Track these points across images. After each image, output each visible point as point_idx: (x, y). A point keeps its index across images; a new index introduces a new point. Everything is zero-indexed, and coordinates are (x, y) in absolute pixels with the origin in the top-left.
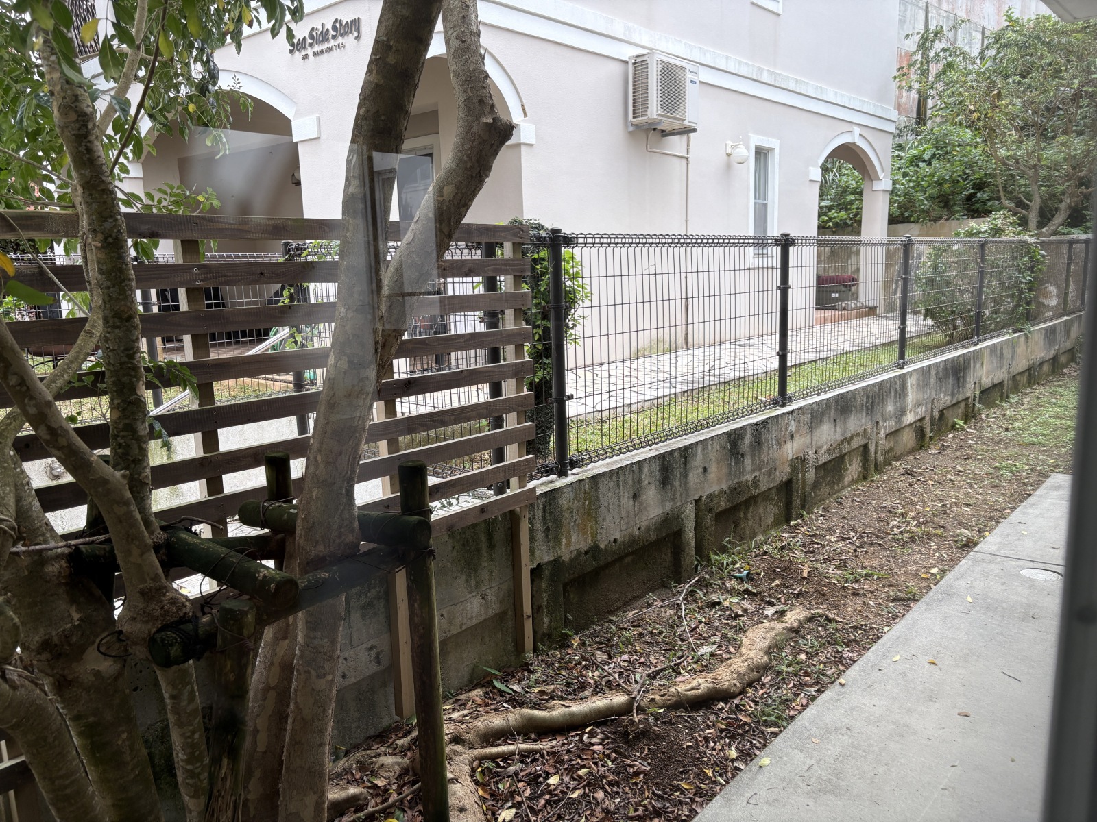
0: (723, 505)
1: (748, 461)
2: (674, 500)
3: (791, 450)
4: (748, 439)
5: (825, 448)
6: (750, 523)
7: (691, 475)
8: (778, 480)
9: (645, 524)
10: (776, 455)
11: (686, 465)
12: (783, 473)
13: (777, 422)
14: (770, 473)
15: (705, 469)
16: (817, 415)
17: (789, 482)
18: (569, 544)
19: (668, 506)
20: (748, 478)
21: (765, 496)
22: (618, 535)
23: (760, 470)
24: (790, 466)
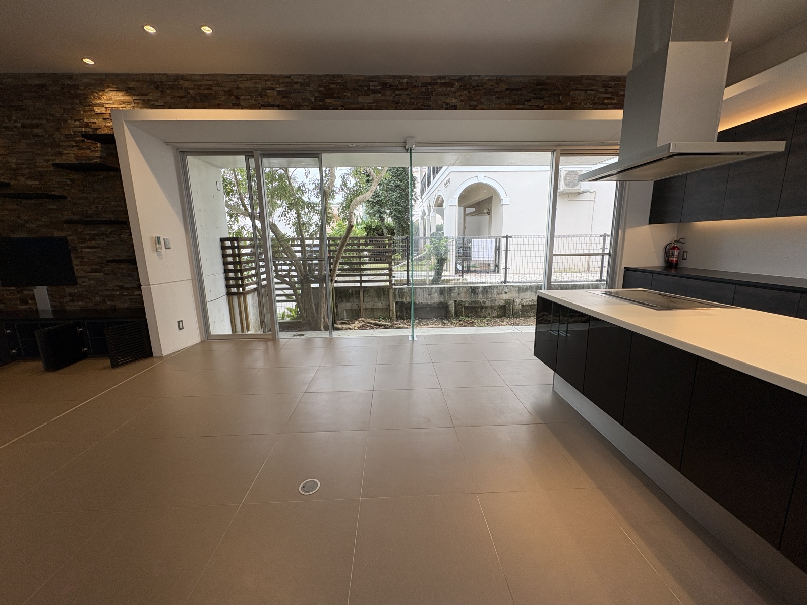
0: (467, 304)
1: (480, 296)
2: (445, 299)
3: (505, 297)
4: (480, 290)
5: (528, 300)
6: (484, 313)
7: (452, 294)
8: (497, 304)
9: (432, 302)
10: (496, 296)
11: (450, 291)
12: (502, 303)
13: (497, 288)
14: (492, 301)
15: (459, 294)
16: (522, 289)
17: (505, 306)
18: (406, 300)
19: (442, 300)
20: (481, 301)
21: (492, 307)
22: (423, 302)
23: (487, 299)
24: (505, 301)
